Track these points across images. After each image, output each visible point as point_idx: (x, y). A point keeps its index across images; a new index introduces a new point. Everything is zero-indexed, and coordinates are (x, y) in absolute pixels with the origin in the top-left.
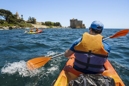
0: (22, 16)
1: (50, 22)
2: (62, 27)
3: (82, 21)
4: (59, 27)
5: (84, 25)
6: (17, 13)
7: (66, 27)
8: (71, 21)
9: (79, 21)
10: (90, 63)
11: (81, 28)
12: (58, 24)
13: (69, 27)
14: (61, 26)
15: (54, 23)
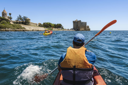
0: (10, 14)
1: (50, 23)
2: (64, 29)
3: (86, 23)
4: (61, 29)
5: (88, 27)
6: (4, 11)
7: (68, 29)
8: (74, 22)
9: (83, 22)
10: (76, 80)
11: (85, 30)
12: (59, 26)
13: (72, 29)
14: (62, 28)
15: (55, 24)
